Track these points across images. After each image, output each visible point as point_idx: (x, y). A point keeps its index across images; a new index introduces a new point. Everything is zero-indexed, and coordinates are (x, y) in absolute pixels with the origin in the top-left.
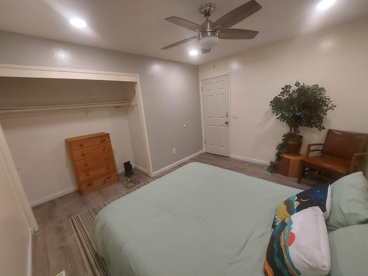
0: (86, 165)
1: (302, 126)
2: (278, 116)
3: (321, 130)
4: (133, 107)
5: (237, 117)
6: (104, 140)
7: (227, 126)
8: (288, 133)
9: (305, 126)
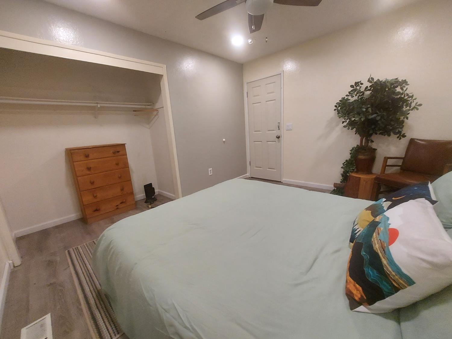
0: (92, 183)
1: (376, 134)
2: (345, 124)
3: (400, 139)
4: (158, 111)
5: (291, 129)
6: (118, 152)
7: (279, 142)
8: (357, 145)
9: (381, 134)
